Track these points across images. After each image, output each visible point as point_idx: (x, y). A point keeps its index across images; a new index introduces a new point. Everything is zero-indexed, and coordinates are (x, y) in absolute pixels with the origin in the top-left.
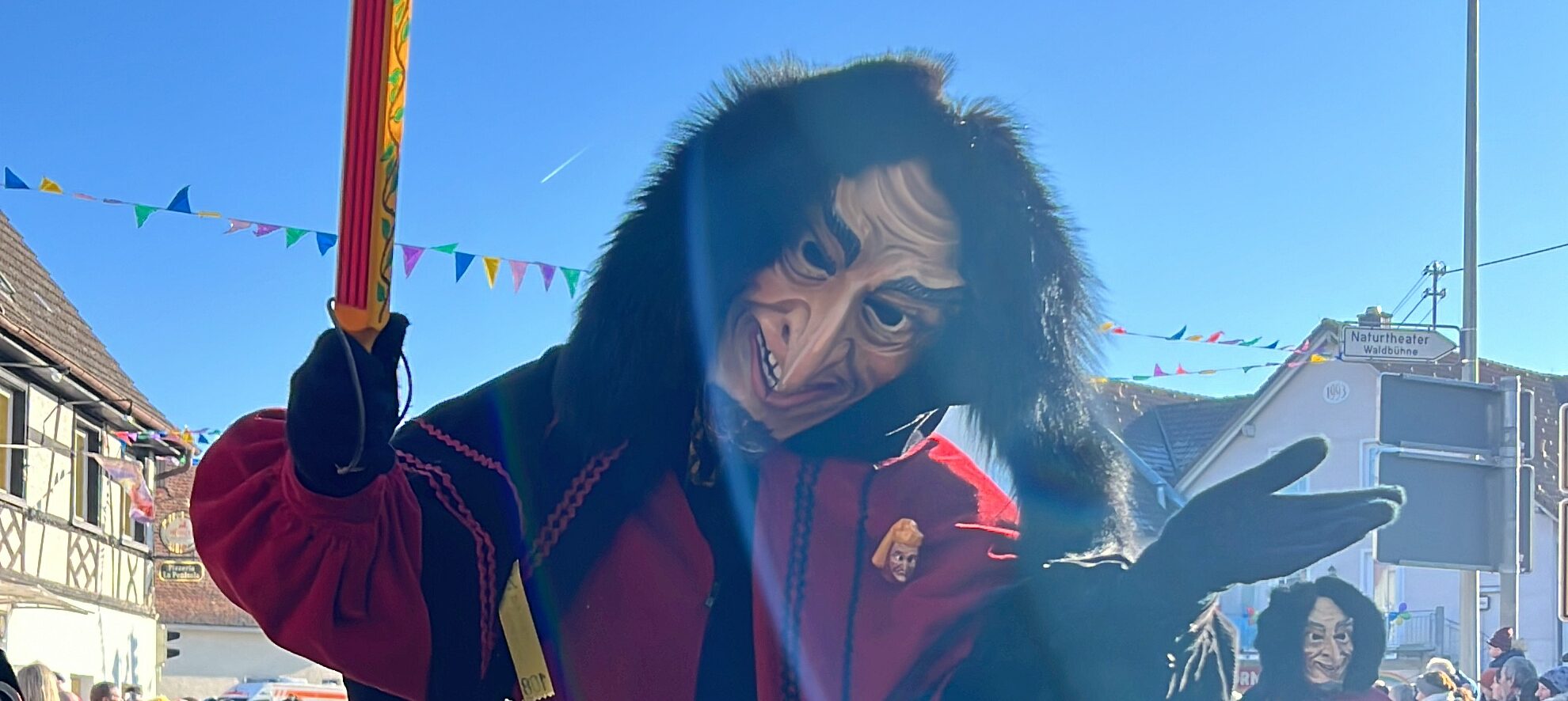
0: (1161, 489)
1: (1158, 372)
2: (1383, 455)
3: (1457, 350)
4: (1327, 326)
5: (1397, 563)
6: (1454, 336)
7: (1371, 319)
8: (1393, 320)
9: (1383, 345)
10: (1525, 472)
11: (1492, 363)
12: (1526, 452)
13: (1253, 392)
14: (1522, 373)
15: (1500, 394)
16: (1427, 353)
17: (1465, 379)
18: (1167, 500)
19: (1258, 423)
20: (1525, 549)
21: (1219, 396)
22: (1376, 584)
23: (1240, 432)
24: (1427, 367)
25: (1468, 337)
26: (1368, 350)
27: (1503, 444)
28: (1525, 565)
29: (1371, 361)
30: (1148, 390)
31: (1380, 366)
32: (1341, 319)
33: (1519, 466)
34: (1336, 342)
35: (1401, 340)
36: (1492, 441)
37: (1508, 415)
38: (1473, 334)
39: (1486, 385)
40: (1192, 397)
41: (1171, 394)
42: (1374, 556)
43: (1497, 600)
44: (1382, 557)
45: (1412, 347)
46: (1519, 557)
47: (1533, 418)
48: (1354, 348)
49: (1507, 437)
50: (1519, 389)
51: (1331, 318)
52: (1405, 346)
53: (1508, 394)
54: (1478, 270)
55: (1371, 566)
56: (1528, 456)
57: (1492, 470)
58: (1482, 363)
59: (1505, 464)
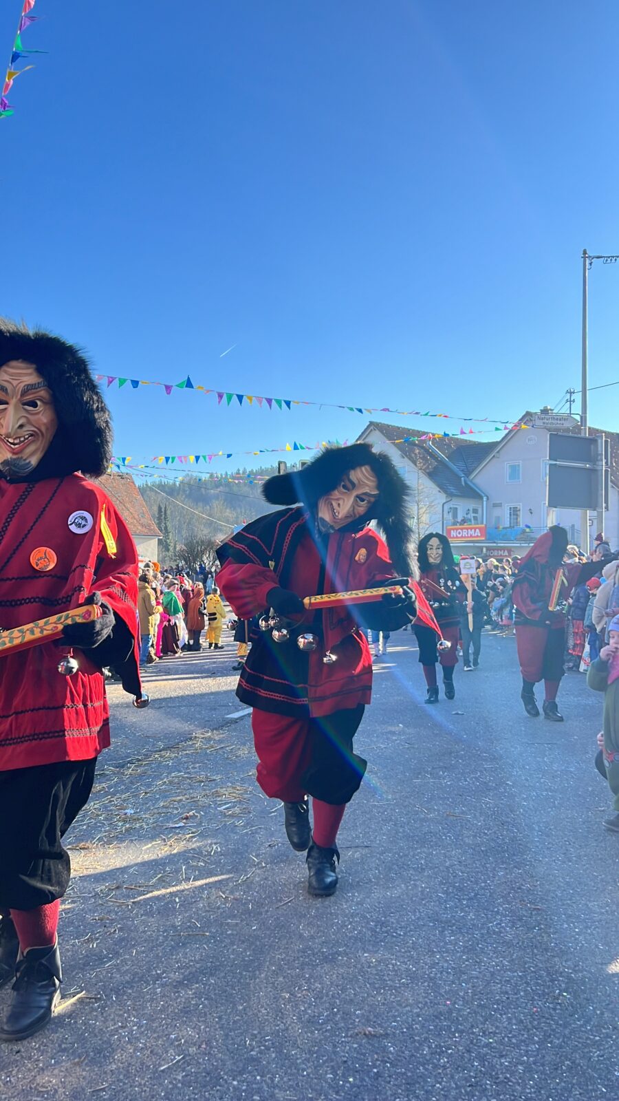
0: (463, 479)
1: (463, 433)
2: (551, 465)
3: (579, 423)
4: (528, 414)
5: (556, 507)
6: (578, 418)
7: (545, 411)
8: (554, 412)
9: (550, 421)
10: (606, 471)
11: (593, 428)
12: (607, 463)
13: (499, 440)
14: (605, 432)
15: (596, 441)
16: (567, 425)
17: (583, 435)
18: (465, 481)
19: (501, 452)
20: (606, 502)
21: (486, 441)
22: (548, 515)
23: (494, 456)
24: (568, 430)
25: (583, 419)
26: (544, 423)
27: (597, 460)
28: (607, 508)
29: (545, 428)
30: (457, 439)
31: (549, 430)
32: (533, 410)
33: (604, 469)
34: (531, 420)
35: (557, 419)
36: (594, 459)
37: (599, 449)
38: (586, 417)
39: (591, 437)
40: (475, 442)
41: (466, 441)
42: (547, 504)
43: (595, 522)
44: (550, 505)
45: (561, 422)
46: (604, 505)
47: (609, 450)
48: (539, 423)
49: (599, 457)
50: (604, 439)
51: (529, 410)
52: (559, 422)
53: (599, 441)
54: (587, 391)
55: (546, 508)
56: (607, 465)
57: (593, 471)
58: (589, 428)
59: (599, 468)
